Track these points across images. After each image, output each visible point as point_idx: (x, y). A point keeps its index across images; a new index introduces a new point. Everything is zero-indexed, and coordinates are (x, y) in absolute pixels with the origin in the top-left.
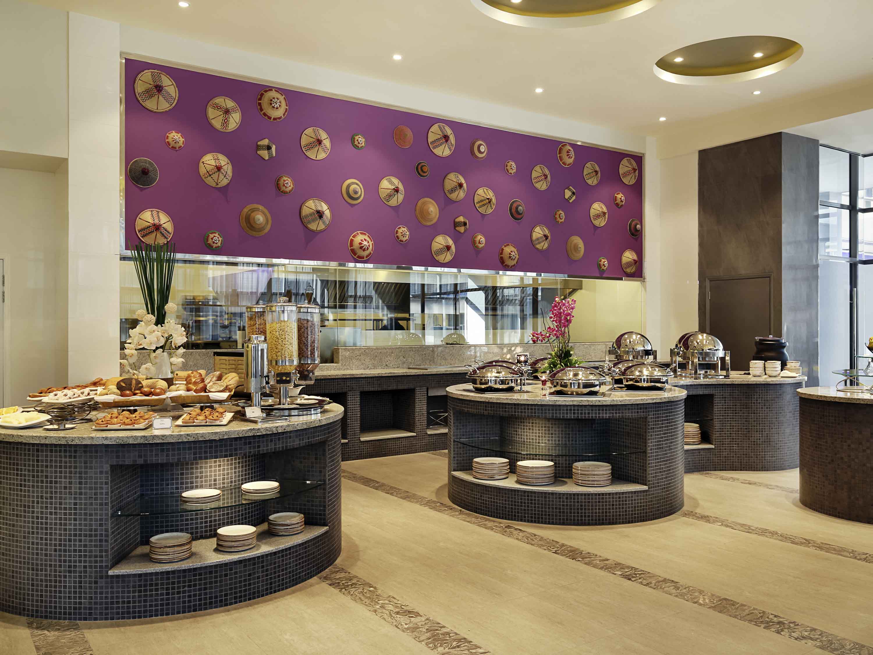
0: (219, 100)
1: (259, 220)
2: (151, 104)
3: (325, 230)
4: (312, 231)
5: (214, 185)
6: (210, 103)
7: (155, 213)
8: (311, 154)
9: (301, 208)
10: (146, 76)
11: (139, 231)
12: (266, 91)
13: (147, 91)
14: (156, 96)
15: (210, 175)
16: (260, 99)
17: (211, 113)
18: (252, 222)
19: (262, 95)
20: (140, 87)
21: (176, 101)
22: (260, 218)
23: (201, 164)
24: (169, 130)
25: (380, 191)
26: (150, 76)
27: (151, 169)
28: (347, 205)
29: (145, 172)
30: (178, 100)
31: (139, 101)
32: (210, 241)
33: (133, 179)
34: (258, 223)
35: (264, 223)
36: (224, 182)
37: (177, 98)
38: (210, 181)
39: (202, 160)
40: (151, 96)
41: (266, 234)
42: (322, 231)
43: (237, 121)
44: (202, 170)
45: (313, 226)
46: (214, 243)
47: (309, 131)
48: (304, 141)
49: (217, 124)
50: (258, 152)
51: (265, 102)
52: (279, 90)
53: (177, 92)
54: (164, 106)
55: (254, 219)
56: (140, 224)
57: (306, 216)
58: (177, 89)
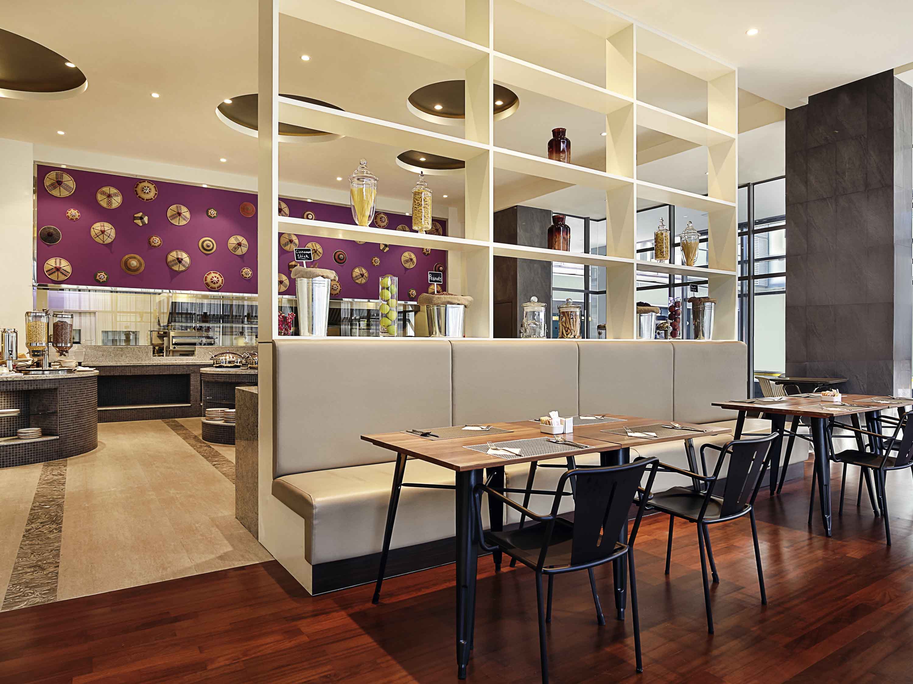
0: (106, 189)
1: (133, 264)
2: (55, 193)
3: (185, 271)
4: (176, 271)
5: (102, 242)
6: (99, 191)
7: (58, 260)
8: (175, 222)
9: (167, 257)
10: (52, 175)
11: (46, 272)
12: (140, 183)
13: (52, 184)
14: (58, 188)
15: (98, 236)
16: (136, 188)
17: (100, 197)
18: (129, 265)
19: (138, 185)
20: (47, 182)
21: (74, 190)
22: (134, 263)
23: (92, 229)
24: (69, 209)
25: (229, 245)
26: (55, 176)
27: (54, 233)
28: (203, 254)
29: (50, 235)
30: (75, 190)
31: (47, 191)
32: (98, 278)
33: (42, 239)
34: (133, 266)
35: (138, 265)
36: (109, 241)
37: (74, 188)
38: (97, 240)
39: (93, 227)
40: (55, 188)
41: (140, 273)
42: (182, 271)
43: (119, 202)
44: (93, 233)
45: (176, 268)
46: (100, 278)
47: (173, 207)
48: (169, 213)
49: (104, 204)
50: (135, 221)
51: (139, 189)
52: (150, 181)
53: (75, 184)
54: (65, 193)
55: (130, 263)
56: (47, 267)
57: (171, 262)
58: (74, 183)
